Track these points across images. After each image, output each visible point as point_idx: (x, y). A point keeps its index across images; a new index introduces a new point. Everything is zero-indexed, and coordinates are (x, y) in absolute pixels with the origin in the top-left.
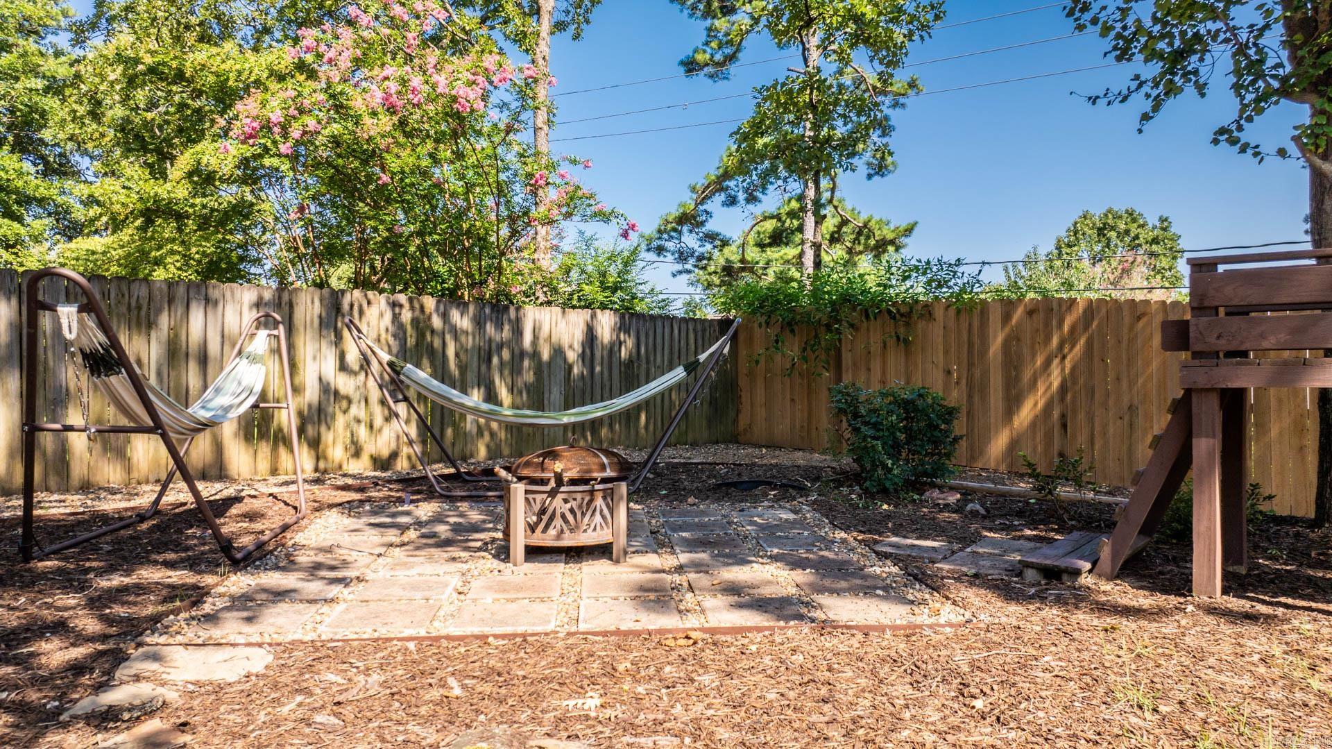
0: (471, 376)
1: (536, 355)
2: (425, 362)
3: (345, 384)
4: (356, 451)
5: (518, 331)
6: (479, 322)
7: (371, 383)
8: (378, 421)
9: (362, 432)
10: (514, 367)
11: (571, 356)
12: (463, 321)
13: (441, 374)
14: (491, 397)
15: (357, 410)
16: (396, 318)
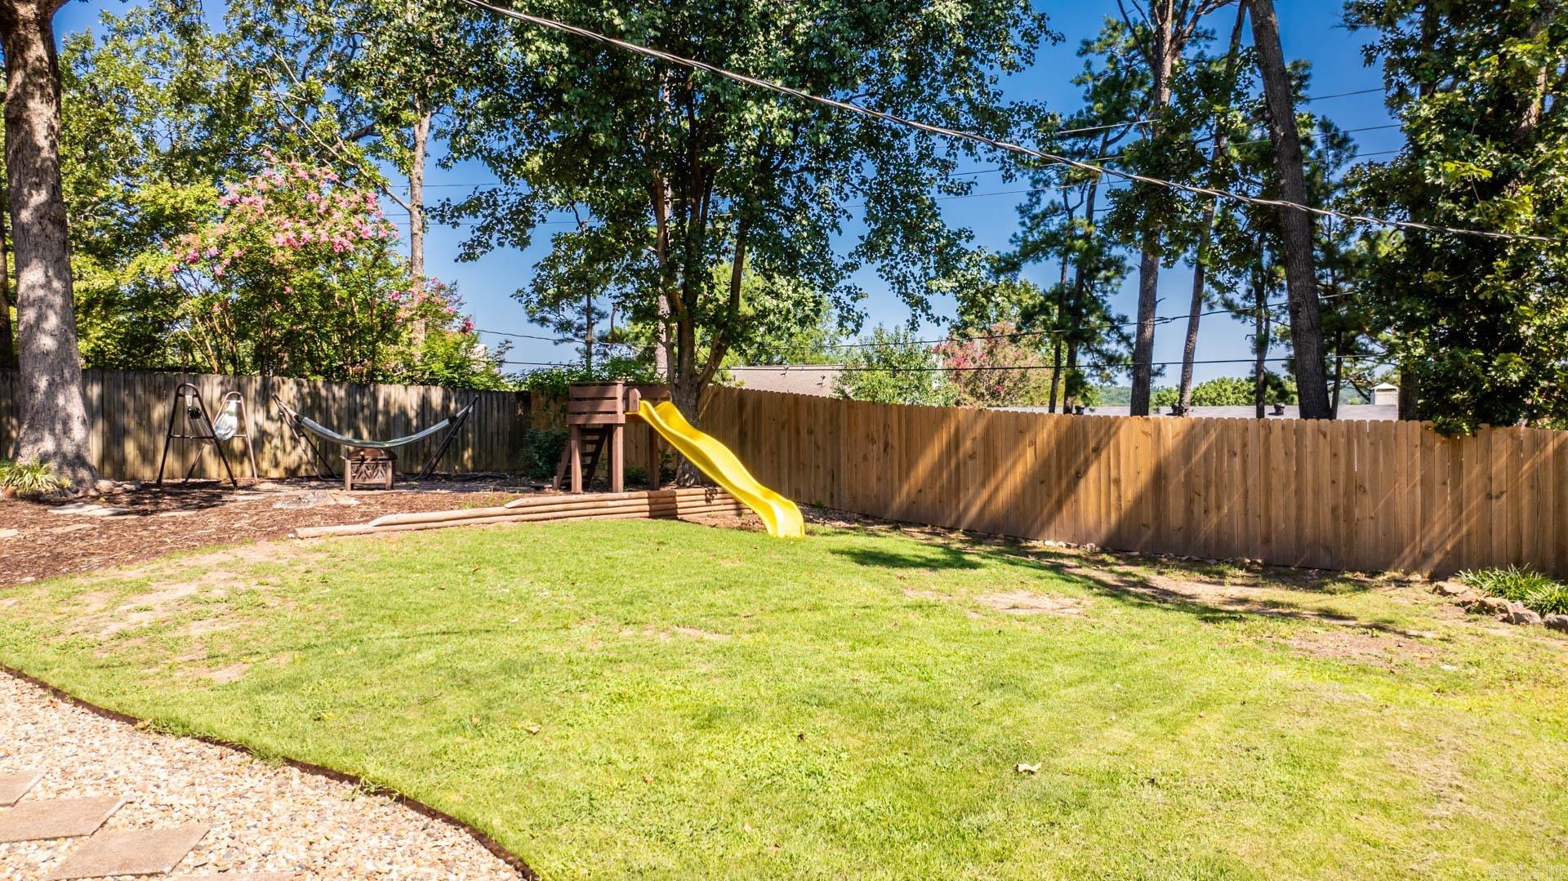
0: (344, 425)
1: (387, 413)
2: (317, 415)
3: (271, 427)
4: (277, 465)
5: (375, 400)
6: (349, 394)
7: (286, 428)
8: (288, 448)
9: (279, 454)
10: (372, 419)
11: (412, 414)
12: (340, 392)
13: (327, 423)
14: (358, 435)
15: (276, 442)
16: (299, 391)
